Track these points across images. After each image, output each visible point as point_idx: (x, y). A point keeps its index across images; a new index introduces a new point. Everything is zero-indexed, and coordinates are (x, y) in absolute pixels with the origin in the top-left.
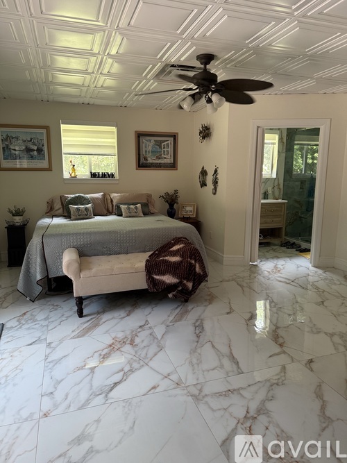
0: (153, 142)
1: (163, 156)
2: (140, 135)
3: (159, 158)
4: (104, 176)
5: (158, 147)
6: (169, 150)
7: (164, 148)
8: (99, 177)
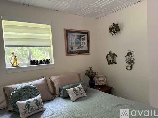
0: (76, 37)
1: (82, 46)
2: (68, 32)
3: (80, 47)
4: (41, 62)
5: (79, 40)
6: (85, 41)
7: (82, 40)
8: (37, 64)
